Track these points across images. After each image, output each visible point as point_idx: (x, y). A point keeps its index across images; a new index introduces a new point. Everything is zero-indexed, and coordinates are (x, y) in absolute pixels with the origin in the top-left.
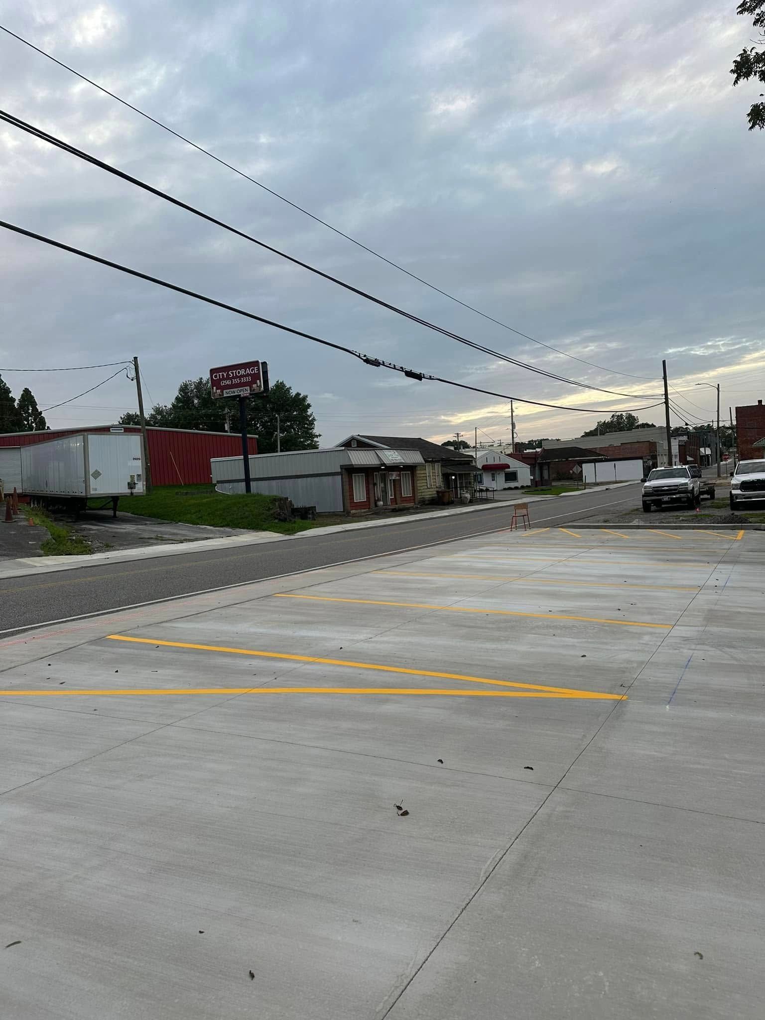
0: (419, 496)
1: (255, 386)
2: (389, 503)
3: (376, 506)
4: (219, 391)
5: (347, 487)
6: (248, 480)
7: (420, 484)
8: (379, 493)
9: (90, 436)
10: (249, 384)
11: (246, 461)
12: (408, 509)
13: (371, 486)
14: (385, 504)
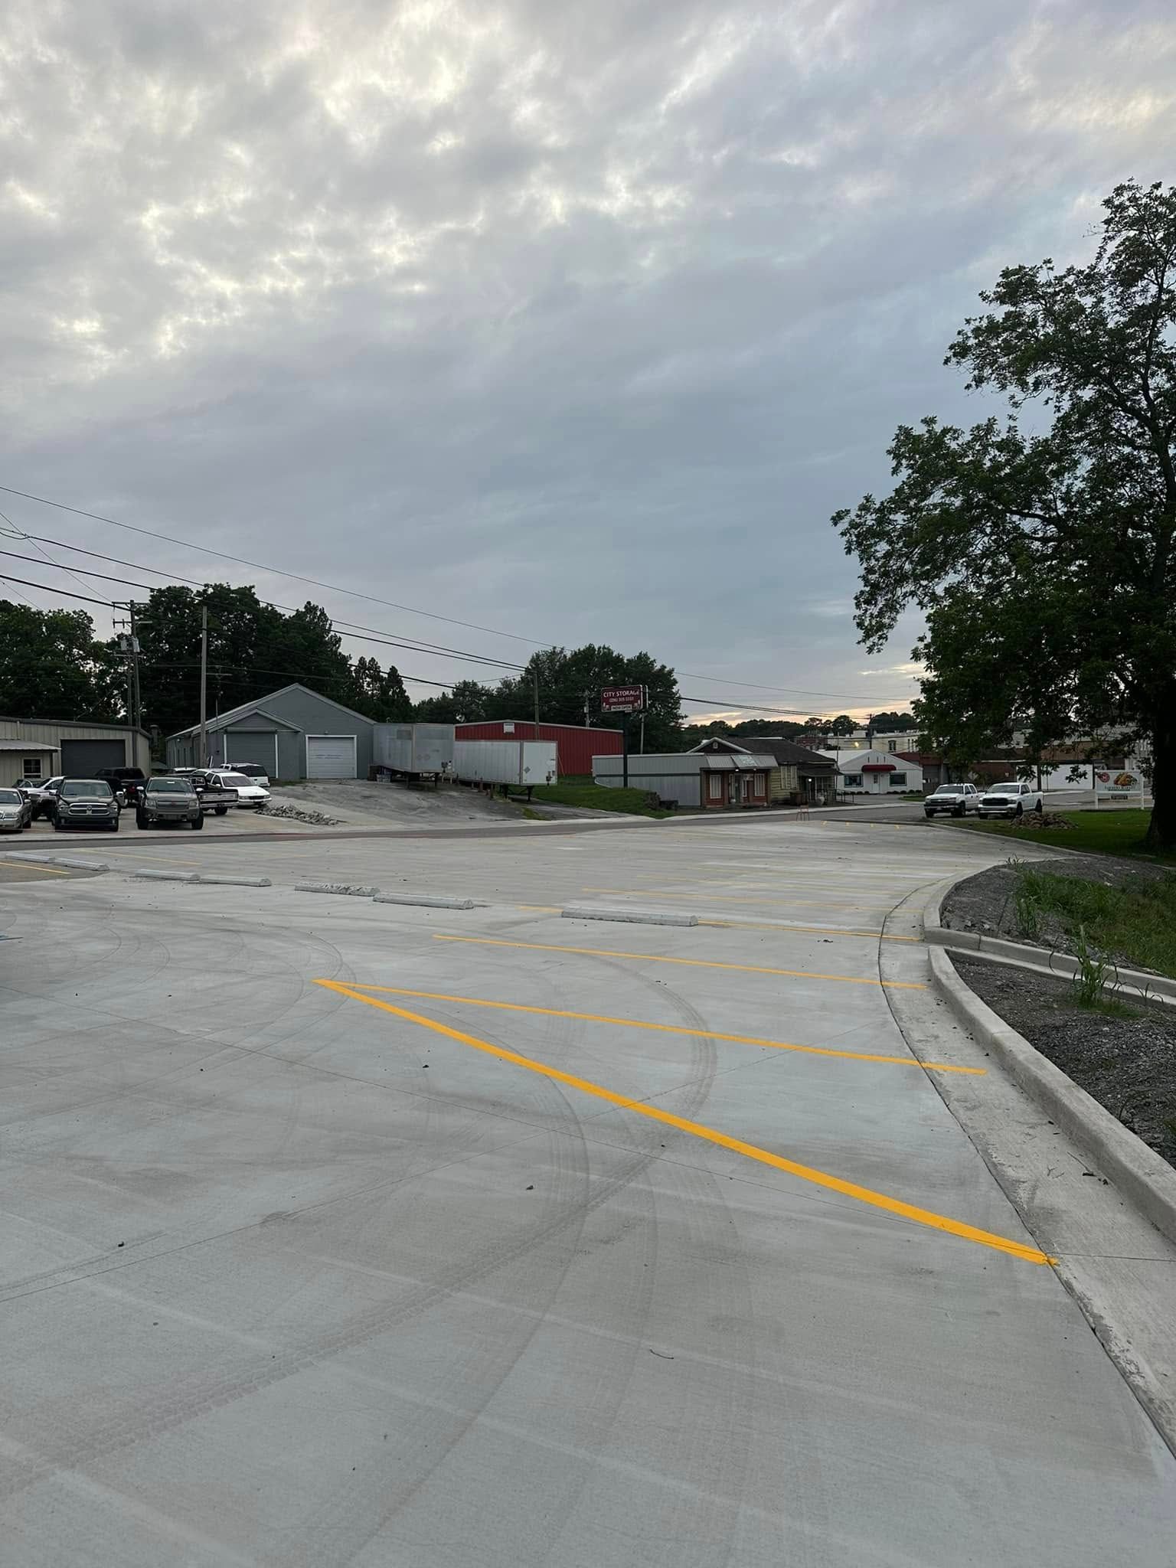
0: (772, 796)
1: (636, 704)
2: (742, 801)
3: (730, 803)
4: (607, 706)
5: (705, 785)
6: (625, 775)
7: (773, 785)
8: (733, 792)
9: (525, 743)
10: (632, 703)
11: (625, 759)
12: (758, 807)
13: (726, 786)
14: (738, 801)
